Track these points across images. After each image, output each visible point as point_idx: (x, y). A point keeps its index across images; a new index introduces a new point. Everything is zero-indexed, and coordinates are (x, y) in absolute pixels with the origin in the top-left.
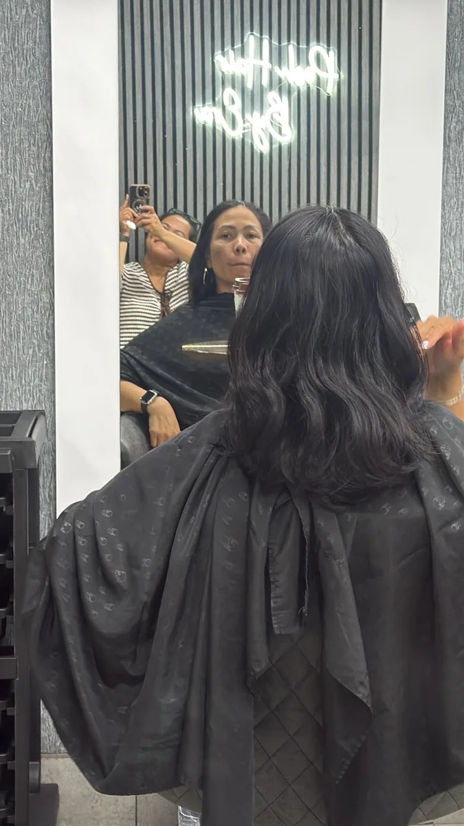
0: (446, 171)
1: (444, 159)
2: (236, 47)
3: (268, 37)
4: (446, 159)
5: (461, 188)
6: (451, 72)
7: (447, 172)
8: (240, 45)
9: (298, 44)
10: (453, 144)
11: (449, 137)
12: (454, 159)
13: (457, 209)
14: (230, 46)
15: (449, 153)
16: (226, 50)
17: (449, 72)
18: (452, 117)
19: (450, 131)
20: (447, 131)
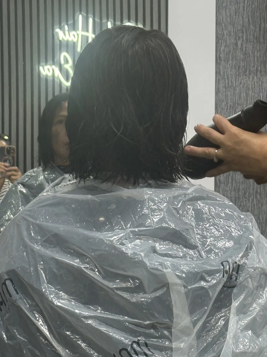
0: (217, 82)
1: (216, 73)
2: (69, 23)
3: (92, 16)
4: (217, 73)
5: (229, 95)
6: (220, 10)
7: (219, 83)
8: (72, 22)
9: (115, 21)
10: (223, 62)
11: (220, 58)
12: (224, 73)
13: (227, 109)
14: (65, 23)
15: (220, 69)
16: (62, 25)
17: (219, 11)
18: (222, 43)
19: (220, 53)
20: (218, 53)
